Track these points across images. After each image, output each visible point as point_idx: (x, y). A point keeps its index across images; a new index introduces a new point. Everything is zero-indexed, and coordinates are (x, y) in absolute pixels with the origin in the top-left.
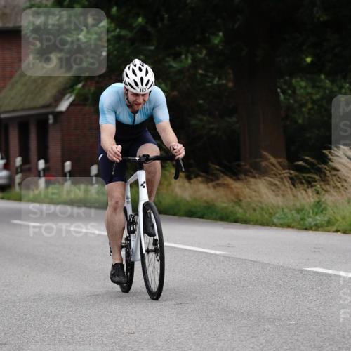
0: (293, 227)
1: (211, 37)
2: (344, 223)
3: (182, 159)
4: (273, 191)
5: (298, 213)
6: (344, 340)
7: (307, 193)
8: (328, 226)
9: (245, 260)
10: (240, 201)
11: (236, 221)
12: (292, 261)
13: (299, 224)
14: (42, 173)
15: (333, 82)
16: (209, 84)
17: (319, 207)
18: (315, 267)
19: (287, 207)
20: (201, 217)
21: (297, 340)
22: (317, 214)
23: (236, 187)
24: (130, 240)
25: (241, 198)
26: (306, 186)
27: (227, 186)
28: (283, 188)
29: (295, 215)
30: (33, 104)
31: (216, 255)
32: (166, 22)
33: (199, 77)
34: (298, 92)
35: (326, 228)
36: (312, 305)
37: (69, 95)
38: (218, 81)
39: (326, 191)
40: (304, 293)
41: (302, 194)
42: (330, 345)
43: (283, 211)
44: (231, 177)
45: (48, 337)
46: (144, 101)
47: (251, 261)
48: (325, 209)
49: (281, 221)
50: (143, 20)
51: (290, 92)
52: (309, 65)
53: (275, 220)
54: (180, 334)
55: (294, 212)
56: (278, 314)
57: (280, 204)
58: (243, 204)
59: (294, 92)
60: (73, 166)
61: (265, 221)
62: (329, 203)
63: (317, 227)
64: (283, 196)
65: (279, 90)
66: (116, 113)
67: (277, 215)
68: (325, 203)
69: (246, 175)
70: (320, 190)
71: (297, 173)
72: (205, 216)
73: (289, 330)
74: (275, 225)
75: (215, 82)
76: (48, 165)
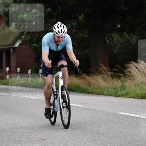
0: (112, 96)
1: (78, 16)
2: (133, 94)
3: (78, 66)
4: (104, 80)
5: (114, 90)
6: (133, 143)
7: (118, 81)
8: (126, 95)
9: (92, 109)
10: (90, 85)
11: (88, 93)
12: (111, 110)
13: (115, 94)
14: (8, 73)
15: (129, 35)
16: (77, 36)
17: (123, 87)
18: (121, 112)
19: (109, 87)
20: (74, 91)
21: (113, 143)
22: (122, 90)
23: (89, 79)
24: (55, 102)
25: (91, 84)
26: (117, 78)
27: (84, 78)
28: (108, 79)
29: (113, 91)
30: (4, 44)
31: (80, 107)
32: (59, 10)
33: (73, 33)
34: (114, 39)
35: (126, 96)
36: (120, 128)
37: (19, 40)
38: (81, 35)
39: (126, 81)
40: (116, 123)
41: (116, 82)
42: (127, 145)
43: (108, 89)
44: (86, 75)
45: (10, 141)
46: (62, 40)
47: (95, 110)
48: (125, 88)
49: (107, 93)
50: (50, 9)
51: (111, 39)
52: (119, 28)
53: (105, 93)
54: (65, 140)
55: (112, 89)
56: (106, 132)
57: (107, 86)
58: (92, 86)
59: (113, 39)
60: (21, 70)
61: (100, 93)
62: (127, 85)
63: (122, 96)
64: (108, 83)
65: (106, 39)
66: (49, 46)
67: (106, 91)
68: (126, 85)
69: (92, 74)
70: (123, 80)
71: (114, 73)
72: (76, 91)
73: (110, 138)
74: (104, 95)
75: (80, 35)
76: (10, 69)
